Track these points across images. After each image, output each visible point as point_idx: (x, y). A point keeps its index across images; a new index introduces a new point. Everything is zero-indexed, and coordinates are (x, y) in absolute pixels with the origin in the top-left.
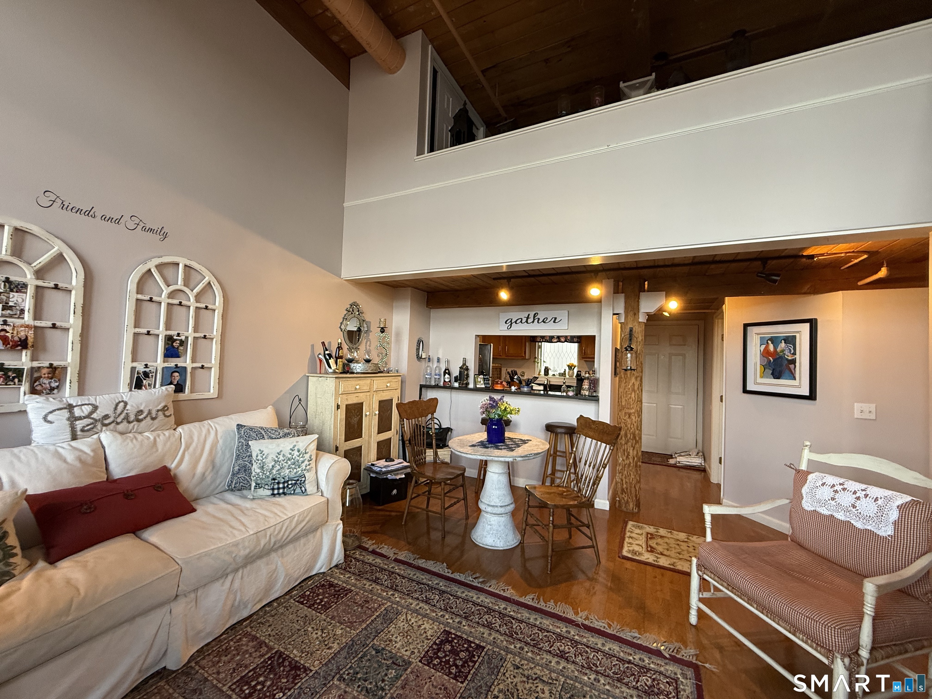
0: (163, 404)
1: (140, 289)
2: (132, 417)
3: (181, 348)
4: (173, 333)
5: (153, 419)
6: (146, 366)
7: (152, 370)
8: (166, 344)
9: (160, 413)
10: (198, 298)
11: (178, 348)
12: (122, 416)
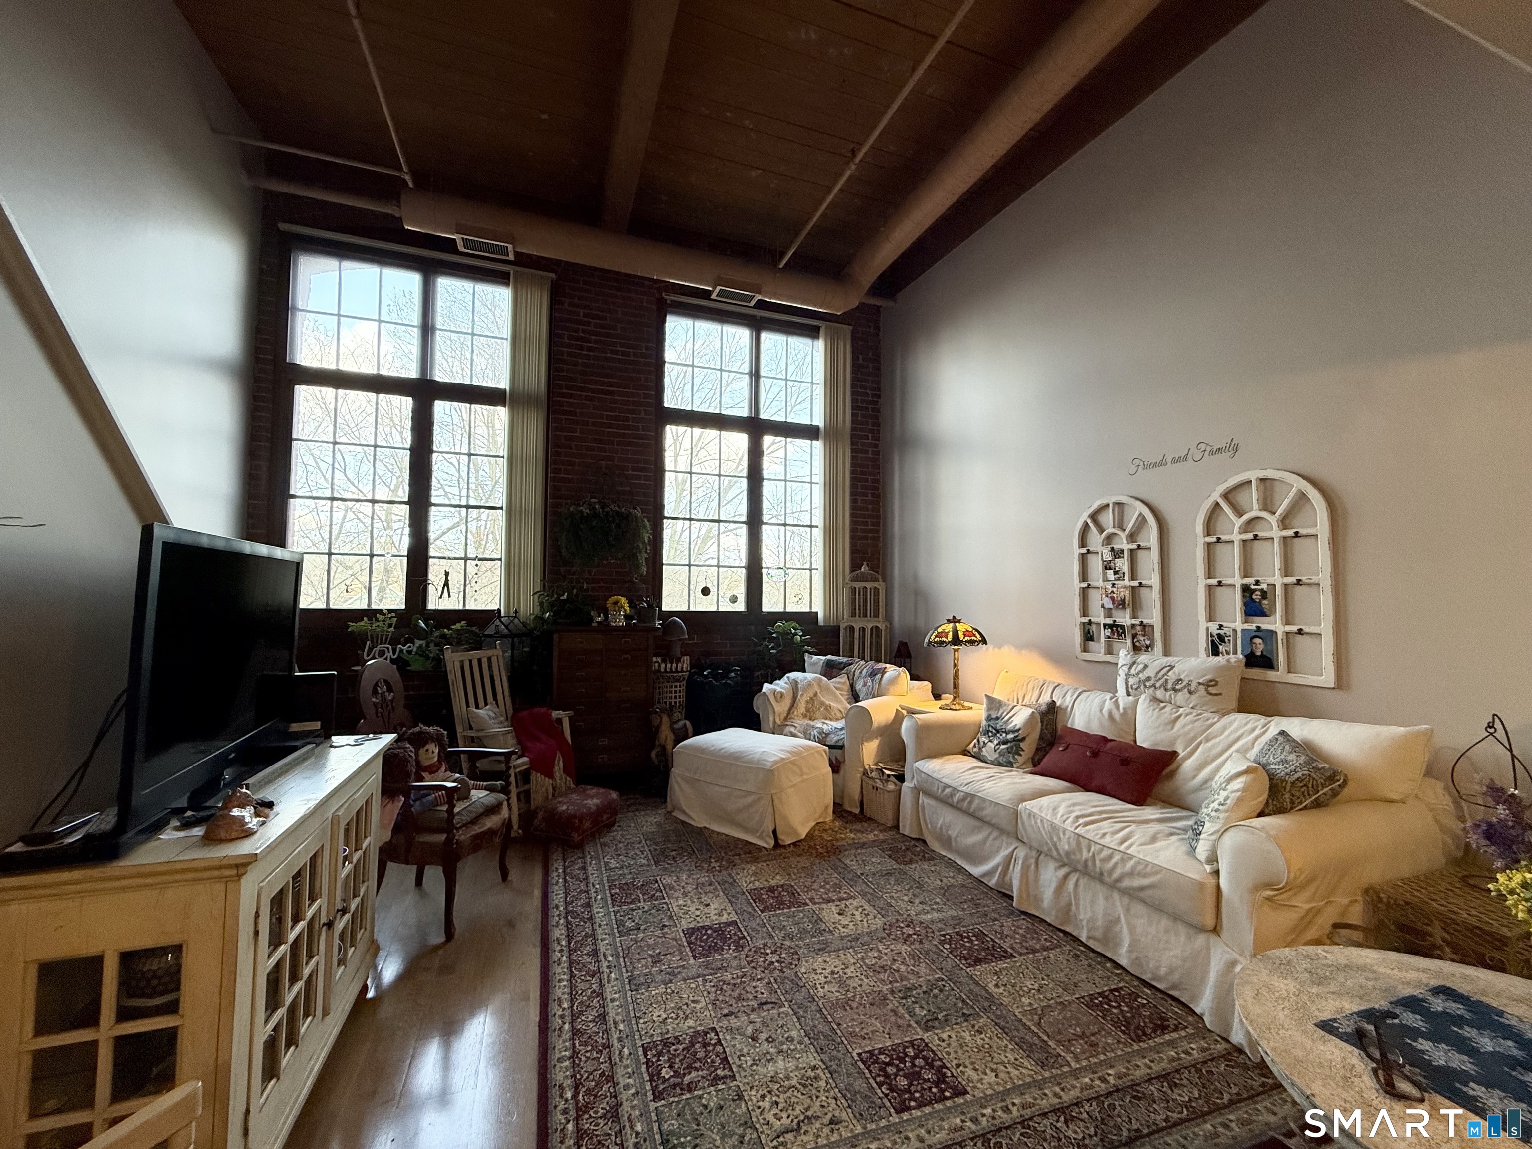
0: (1209, 677)
1: (1209, 530)
2: (1170, 686)
3: (1265, 602)
4: (1250, 581)
5: (1190, 692)
6: (1221, 627)
7: (1228, 633)
8: (1244, 597)
9: (1202, 687)
10: (1284, 523)
11: (1260, 602)
12: (1161, 682)
